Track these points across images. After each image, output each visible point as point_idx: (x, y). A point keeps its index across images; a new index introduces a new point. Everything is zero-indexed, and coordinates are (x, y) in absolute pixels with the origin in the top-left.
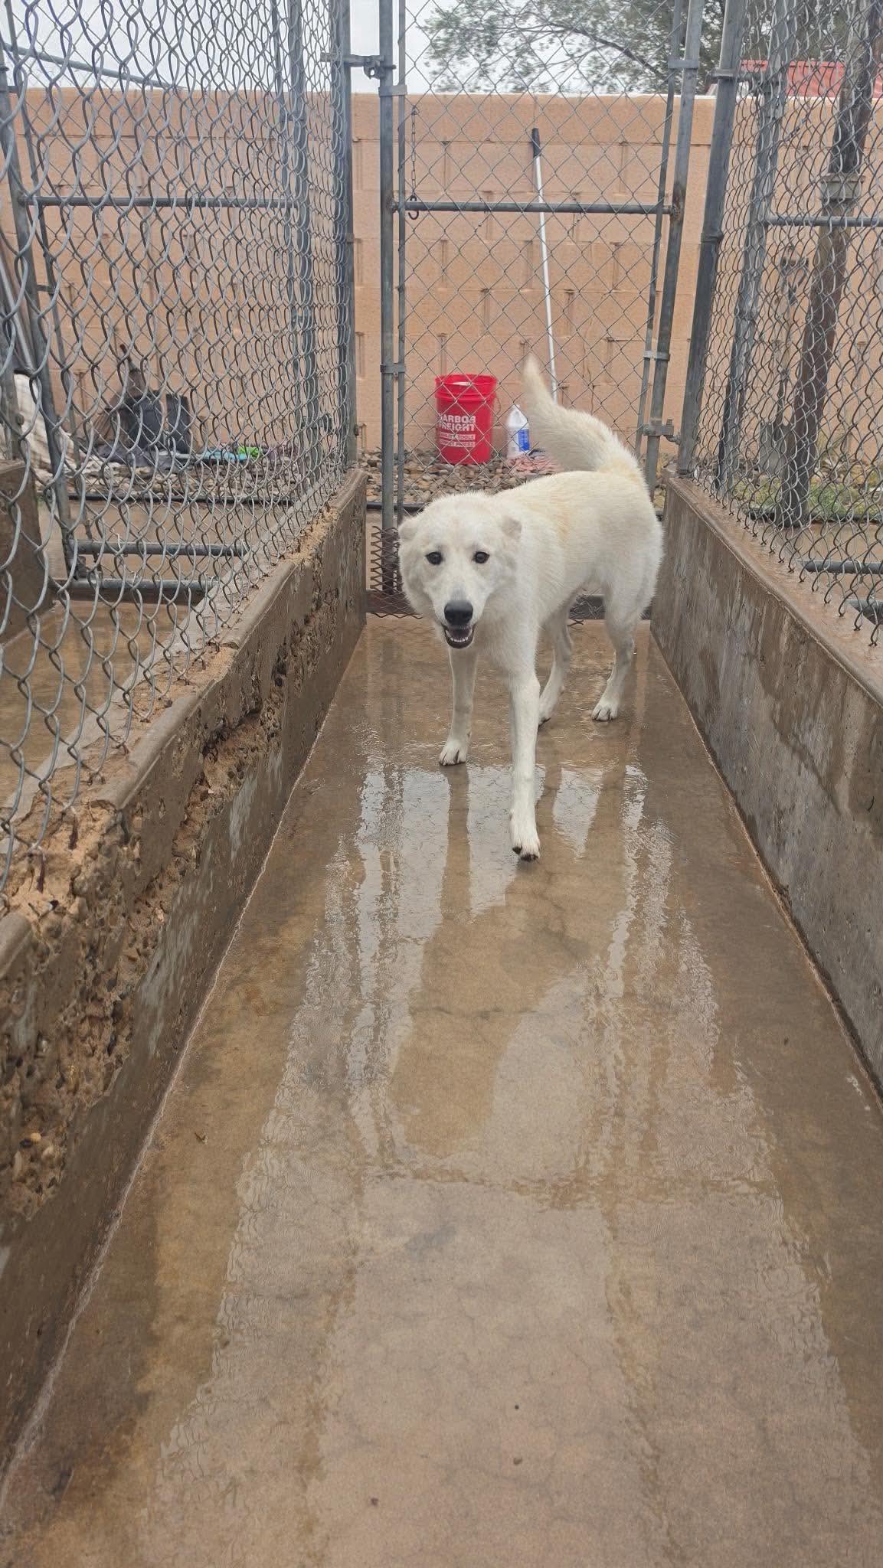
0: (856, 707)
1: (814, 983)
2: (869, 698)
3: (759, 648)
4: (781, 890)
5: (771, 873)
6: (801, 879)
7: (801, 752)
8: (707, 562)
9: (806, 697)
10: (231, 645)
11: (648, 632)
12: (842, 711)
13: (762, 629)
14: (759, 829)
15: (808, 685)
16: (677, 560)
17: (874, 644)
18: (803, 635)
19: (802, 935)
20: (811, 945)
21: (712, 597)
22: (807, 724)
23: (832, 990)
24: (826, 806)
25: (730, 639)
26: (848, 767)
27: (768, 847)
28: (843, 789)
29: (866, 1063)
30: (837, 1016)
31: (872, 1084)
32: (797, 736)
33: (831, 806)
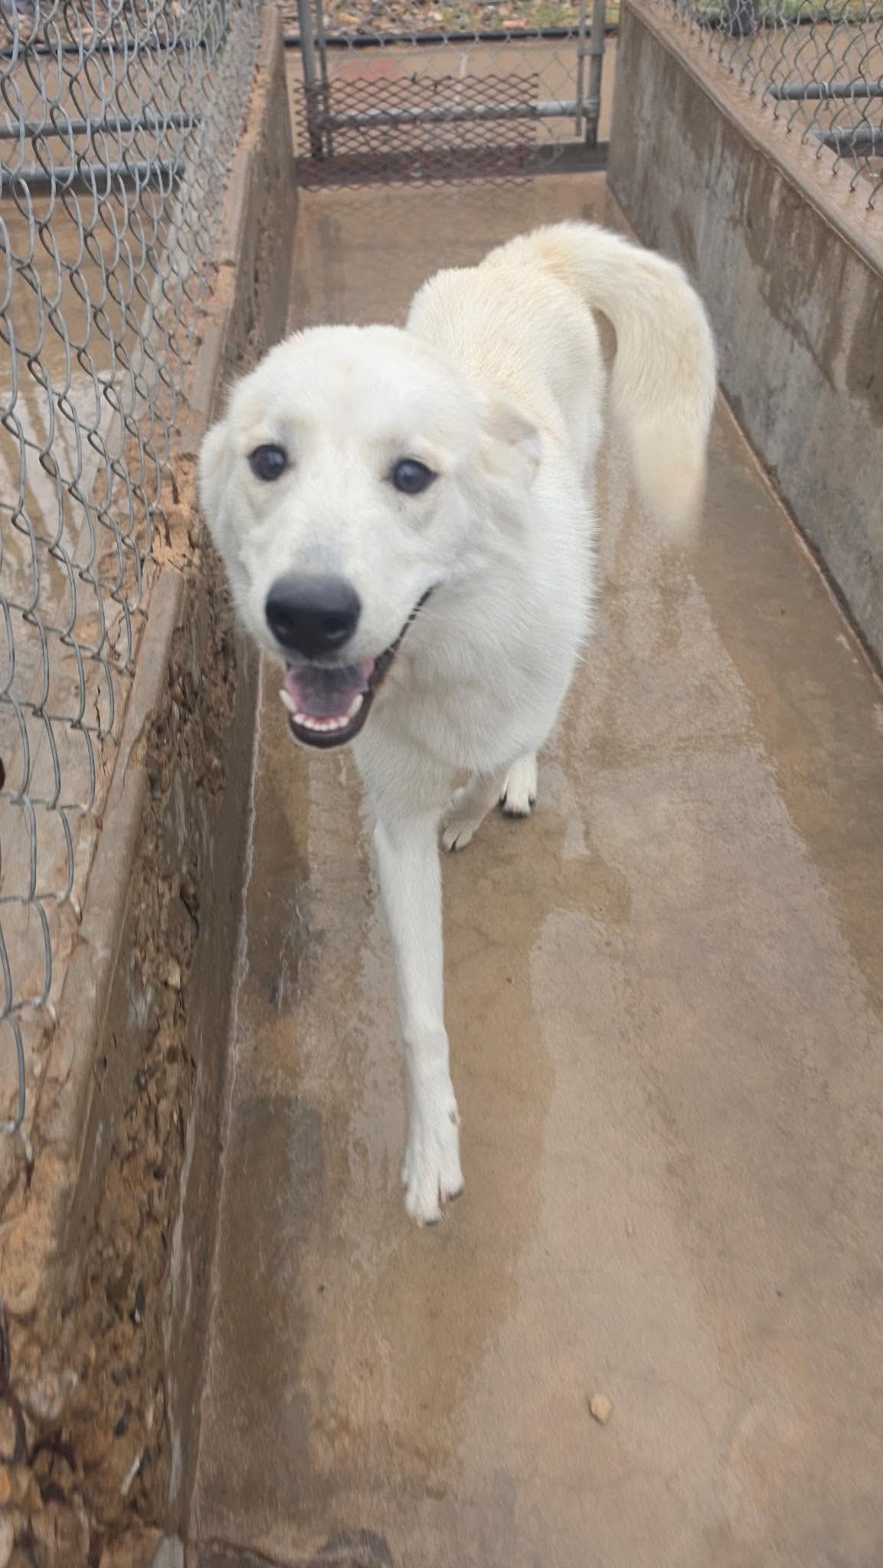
0: (857, 283)
1: (804, 557)
2: (872, 273)
3: (745, 211)
4: (770, 471)
5: (759, 454)
6: (792, 460)
7: (795, 329)
8: (678, 106)
9: (801, 268)
10: (229, 263)
11: (605, 187)
12: (841, 286)
13: (748, 191)
14: (746, 409)
15: (803, 255)
16: (638, 103)
17: (871, 207)
18: (797, 199)
19: (792, 514)
20: (800, 522)
21: (685, 148)
22: (802, 298)
23: (820, 561)
24: (821, 384)
25: (709, 199)
26: (847, 342)
27: (755, 425)
28: (840, 366)
29: (854, 623)
30: (826, 585)
31: (858, 641)
32: (789, 312)
33: (827, 385)
